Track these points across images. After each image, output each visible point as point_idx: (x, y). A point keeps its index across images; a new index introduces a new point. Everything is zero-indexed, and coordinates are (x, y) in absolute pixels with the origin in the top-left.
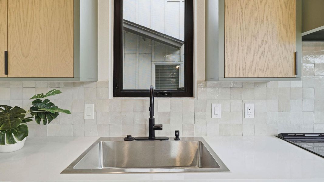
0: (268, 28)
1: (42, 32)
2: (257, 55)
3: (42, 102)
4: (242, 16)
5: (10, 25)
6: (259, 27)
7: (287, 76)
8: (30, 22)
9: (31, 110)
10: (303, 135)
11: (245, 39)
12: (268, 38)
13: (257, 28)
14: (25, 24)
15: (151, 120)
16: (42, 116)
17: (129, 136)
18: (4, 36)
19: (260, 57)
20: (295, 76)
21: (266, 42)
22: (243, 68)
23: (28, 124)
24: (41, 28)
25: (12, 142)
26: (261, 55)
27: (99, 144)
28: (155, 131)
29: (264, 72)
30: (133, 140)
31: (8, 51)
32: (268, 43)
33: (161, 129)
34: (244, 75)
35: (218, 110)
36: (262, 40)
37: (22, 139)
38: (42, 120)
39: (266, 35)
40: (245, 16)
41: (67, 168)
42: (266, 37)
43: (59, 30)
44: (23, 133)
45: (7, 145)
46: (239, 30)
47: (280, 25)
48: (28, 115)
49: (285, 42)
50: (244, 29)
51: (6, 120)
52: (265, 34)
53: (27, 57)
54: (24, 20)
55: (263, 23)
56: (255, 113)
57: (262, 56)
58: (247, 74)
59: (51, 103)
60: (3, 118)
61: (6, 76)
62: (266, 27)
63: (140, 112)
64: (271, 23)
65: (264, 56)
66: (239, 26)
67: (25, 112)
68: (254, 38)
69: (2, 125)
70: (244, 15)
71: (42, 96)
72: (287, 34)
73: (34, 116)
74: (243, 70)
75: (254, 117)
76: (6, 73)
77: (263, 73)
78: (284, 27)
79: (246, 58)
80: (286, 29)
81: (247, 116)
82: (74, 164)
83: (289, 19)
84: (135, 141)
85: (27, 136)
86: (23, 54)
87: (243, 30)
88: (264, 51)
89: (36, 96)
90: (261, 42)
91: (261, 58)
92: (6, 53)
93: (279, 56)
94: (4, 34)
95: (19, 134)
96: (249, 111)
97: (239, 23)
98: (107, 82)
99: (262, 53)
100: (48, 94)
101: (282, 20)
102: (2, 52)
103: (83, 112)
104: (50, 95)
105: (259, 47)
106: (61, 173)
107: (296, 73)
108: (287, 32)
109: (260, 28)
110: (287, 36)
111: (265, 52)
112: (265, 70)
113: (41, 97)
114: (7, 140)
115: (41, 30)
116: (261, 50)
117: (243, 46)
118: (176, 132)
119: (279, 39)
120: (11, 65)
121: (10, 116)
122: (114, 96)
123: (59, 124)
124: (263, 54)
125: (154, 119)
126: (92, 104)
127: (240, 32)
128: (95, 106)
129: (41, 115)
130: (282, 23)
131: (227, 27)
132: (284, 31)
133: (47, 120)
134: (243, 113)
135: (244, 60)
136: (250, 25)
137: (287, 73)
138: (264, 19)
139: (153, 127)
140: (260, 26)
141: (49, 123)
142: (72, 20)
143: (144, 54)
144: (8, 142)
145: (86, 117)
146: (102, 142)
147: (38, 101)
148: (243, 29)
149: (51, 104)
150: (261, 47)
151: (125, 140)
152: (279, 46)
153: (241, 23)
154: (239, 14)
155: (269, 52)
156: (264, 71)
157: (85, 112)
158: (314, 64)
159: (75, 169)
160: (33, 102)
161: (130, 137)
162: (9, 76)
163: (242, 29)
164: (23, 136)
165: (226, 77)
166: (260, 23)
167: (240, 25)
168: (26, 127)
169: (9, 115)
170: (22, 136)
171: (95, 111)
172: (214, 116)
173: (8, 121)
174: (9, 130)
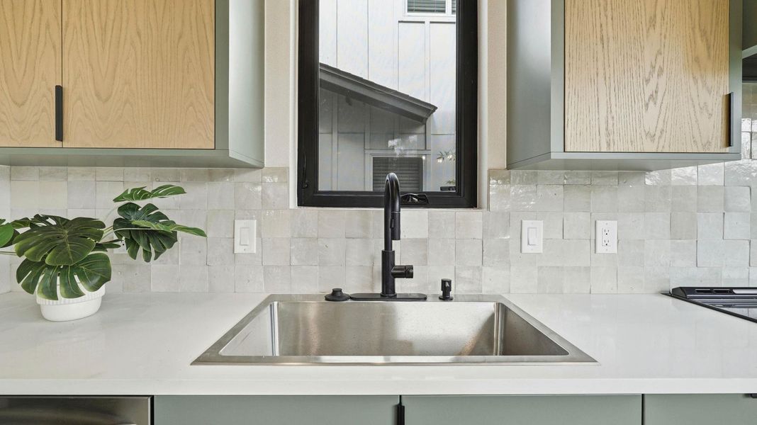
0: (665, 37)
1: (141, 43)
2: (640, 99)
3: (140, 209)
4: (606, 10)
5: (67, 26)
6: (645, 36)
7: (708, 149)
8: (114, 21)
9: (117, 225)
10: (729, 291)
11: (611, 62)
12: (666, 60)
13: (640, 38)
14: (104, 24)
15: (387, 256)
16: (141, 239)
17: (337, 291)
18: (55, 51)
19: (647, 105)
20: (728, 149)
21: (661, 70)
22: (607, 129)
23: (109, 253)
24: (139, 34)
25: (74, 293)
26: (649, 100)
27: (269, 307)
28: (396, 279)
29: (657, 140)
30: (346, 300)
31: (63, 87)
32: (665, 72)
33: (411, 276)
34: (609, 145)
35: (535, 235)
36: (652, 66)
37: (96, 288)
38: (141, 249)
39: (661, 54)
40: (612, 9)
41: (205, 352)
42: (660, 58)
43: (180, 37)
44: (99, 272)
45: (63, 299)
46: (599, 39)
47: (694, 32)
48: (109, 235)
49: (705, 71)
50: (611, 39)
51: (61, 241)
52: (659, 53)
53: (107, 100)
54: (100, 14)
55: (654, 25)
56: (618, 242)
57: (651, 104)
58: (616, 143)
59: (160, 214)
60: (53, 237)
61: (58, 144)
62: (661, 34)
63: (361, 238)
64: (673, 25)
65: (655, 104)
66: (599, 33)
67: (103, 226)
68: (633, 61)
69: (49, 252)
70: (609, 8)
71: (141, 194)
72: (709, 53)
73: (123, 238)
74: (608, 135)
75: (616, 252)
76: (59, 136)
77: (653, 141)
78: (702, 36)
79: (613, 106)
80: (707, 40)
81: (600, 249)
82: (220, 343)
83: (714, 16)
84: (350, 301)
85: (109, 280)
86: (98, 95)
87: (608, 42)
88: (656, 92)
89: (129, 193)
90: (649, 71)
91: (649, 105)
92: (59, 91)
93: (690, 102)
94: (54, 47)
95: (90, 275)
96: (606, 238)
97: (598, 25)
98: (285, 171)
99: (652, 95)
100: (155, 193)
101: (697, 18)
102: (49, 89)
103: (231, 236)
104: (160, 195)
105: (645, 83)
106: (191, 364)
107: (729, 143)
108: (708, 48)
109: (647, 37)
110: (709, 56)
111: (659, 94)
112: (658, 134)
113: (138, 198)
114: (63, 289)
115: (140, 37)
116: (650, 89)
117: (607, 79)
118: (444, 282)
119: (690, 62)
120: (71, 119)
121: (68, 234)
122: (298, 205)
123: (178, 263)
124: (652, 97)
125: (394, 252)
126: (252, 219)
127: (600, 46)
128: (259, 225)
129: (138, 237)
130: (697, 27)
131: (571, 35)
132: (701, 46)
133: (153, 250)
134: (593, 241)
135: (611, 111)
136: (625, 30)
137: (709, 143)
138: (655, 16)
139: (391, 272)
140: (647, 32)
141: (156, 259)
142: (211, 15)
143: (348, 133)
144: (65, 292)
145: (238, 249)
146: (276, 303)
147: (132, 206)
148: (608, 39)
149: (160, 216)
150: (648, 81)
151: (327, 299)
152: (691, 78)
153: (604, 26)
154: (600, 5)
155: (667, 93)
156: (657, 137)
157: (235, 239)
158: (751, 133)
159: (223, 355)
160: (120, 209)
161: (339, 294)
162: (66, 144)
163: (605, 38)
164: (99, 281)
165: (567, 150)
166: (648, 26)
167: (602, 30)
168: (106, 259)
169: (66, 232)
170: (96, 280)
171: (259, 234)
172: (526, 249)
173: (64, 243)
174: (66, 267)
